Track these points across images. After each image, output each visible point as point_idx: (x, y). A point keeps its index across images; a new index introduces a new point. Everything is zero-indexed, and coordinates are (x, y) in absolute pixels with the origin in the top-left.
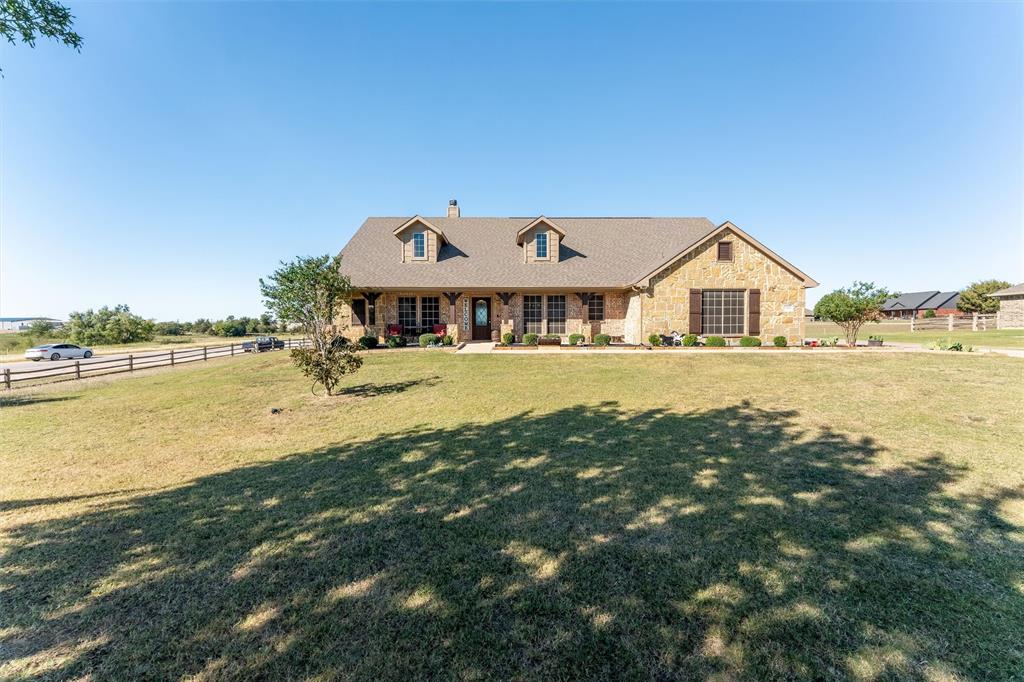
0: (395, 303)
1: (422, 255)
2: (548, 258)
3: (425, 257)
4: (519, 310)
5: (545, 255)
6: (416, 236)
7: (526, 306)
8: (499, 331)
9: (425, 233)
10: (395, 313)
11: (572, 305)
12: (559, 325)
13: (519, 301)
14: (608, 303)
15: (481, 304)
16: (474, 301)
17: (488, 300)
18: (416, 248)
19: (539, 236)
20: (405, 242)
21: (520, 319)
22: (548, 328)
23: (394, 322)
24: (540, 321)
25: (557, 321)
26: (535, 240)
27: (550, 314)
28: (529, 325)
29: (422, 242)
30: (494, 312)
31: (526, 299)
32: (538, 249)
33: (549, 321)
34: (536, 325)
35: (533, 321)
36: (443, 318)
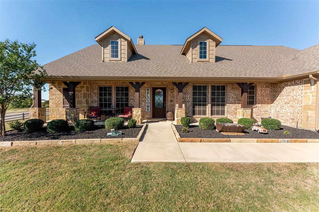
0: (96, 91)
1: (117, 56)
2: (207, 59)
3: (119, 58)
4: (189, 97)
5: (205, 57)
6: (112, 43)
7: (194, 94)
8: (173, 113)
9: (119, 41)
10: (96, 98)
11: (231, 94)
12: (220, 108)
13: (189, 90)
14: (260, 92)
15: (159, 93)
16: (154, 89)
17: (164, 89)
18: (113, 51)
19: (201, 43)
20: (105, 46)
21: (190, 104)
22: (212, 110)
23: (95, 105)
24: (205, 105)
25: (218, 105)
26: (199, 46)
27: (213, 100)
28: (197, 108)
29: (117, 47)
30: (169, 98)
31: (195, 88)
32: (201, 53)
33: (213, 105)
34: (202, 108)
35: (200, 105)
36: (131, 102)
